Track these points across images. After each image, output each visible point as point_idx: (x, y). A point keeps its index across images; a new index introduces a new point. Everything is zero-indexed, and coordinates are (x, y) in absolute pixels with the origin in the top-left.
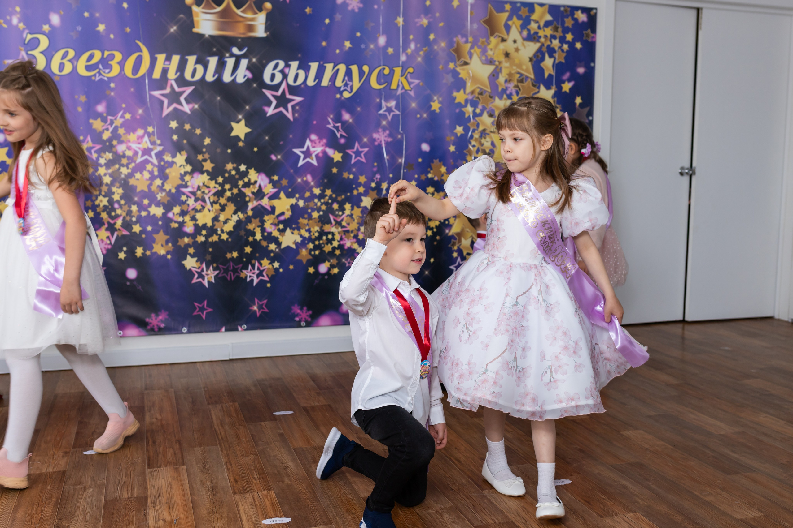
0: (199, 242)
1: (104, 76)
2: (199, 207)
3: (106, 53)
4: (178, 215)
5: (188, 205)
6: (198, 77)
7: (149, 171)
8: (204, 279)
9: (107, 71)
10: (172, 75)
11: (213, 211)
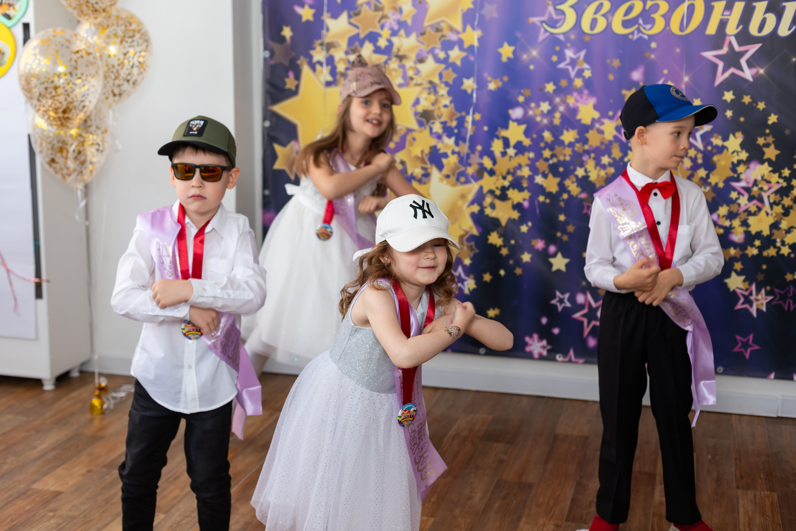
0: (750, 255)
1: (644, 34)
2: (753, 209)
3: (649, 4)
4: (724, 219)
5: (739, 205)
6: (767, 30)
7: (691, 158)
8: (751, 306)
9: (648, 26)
10: (732, 29)
11: (772, 214)
